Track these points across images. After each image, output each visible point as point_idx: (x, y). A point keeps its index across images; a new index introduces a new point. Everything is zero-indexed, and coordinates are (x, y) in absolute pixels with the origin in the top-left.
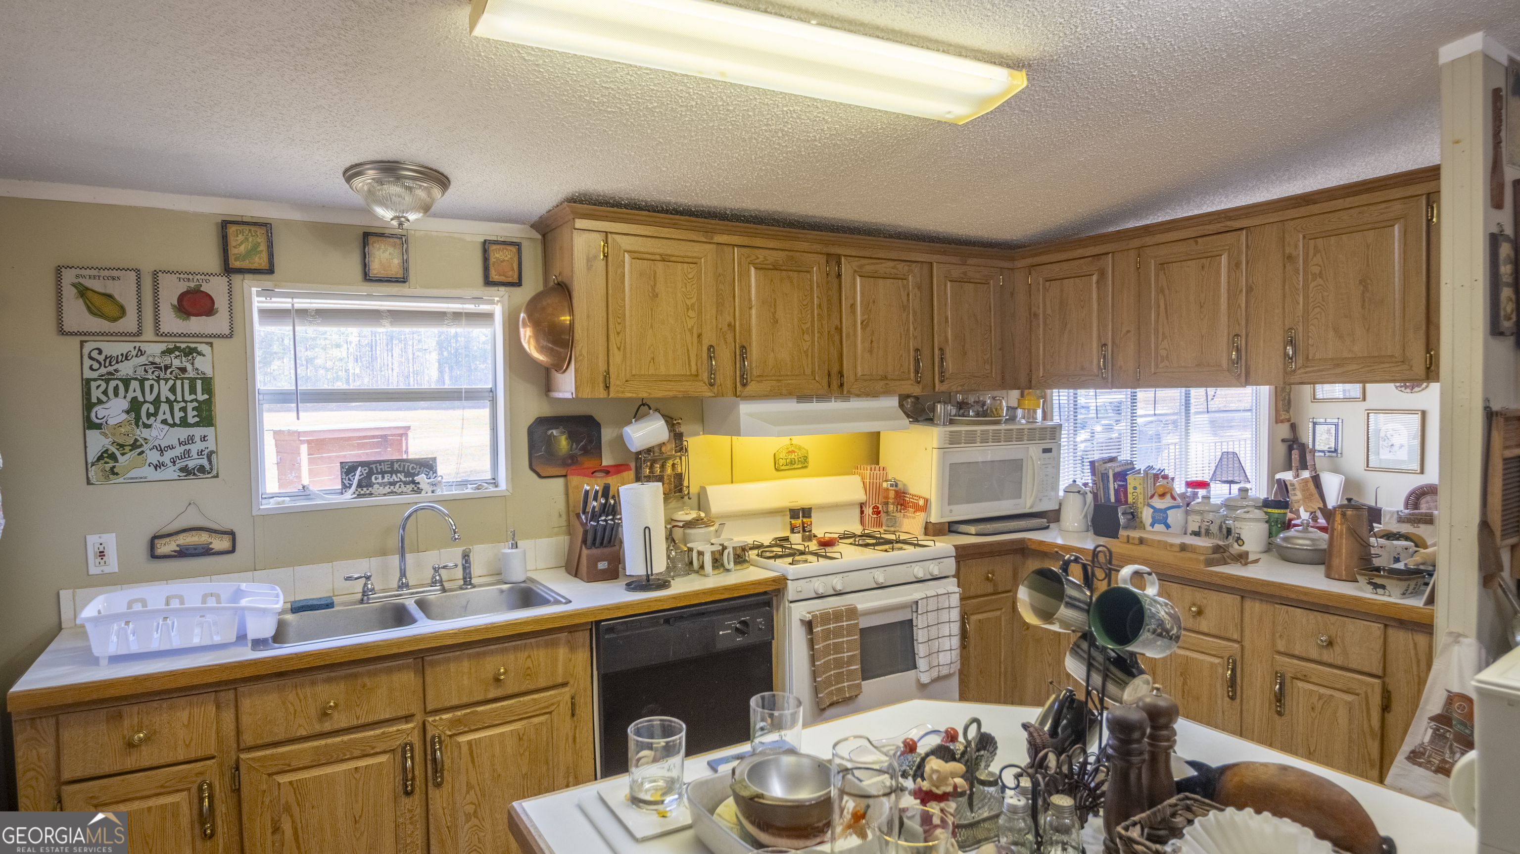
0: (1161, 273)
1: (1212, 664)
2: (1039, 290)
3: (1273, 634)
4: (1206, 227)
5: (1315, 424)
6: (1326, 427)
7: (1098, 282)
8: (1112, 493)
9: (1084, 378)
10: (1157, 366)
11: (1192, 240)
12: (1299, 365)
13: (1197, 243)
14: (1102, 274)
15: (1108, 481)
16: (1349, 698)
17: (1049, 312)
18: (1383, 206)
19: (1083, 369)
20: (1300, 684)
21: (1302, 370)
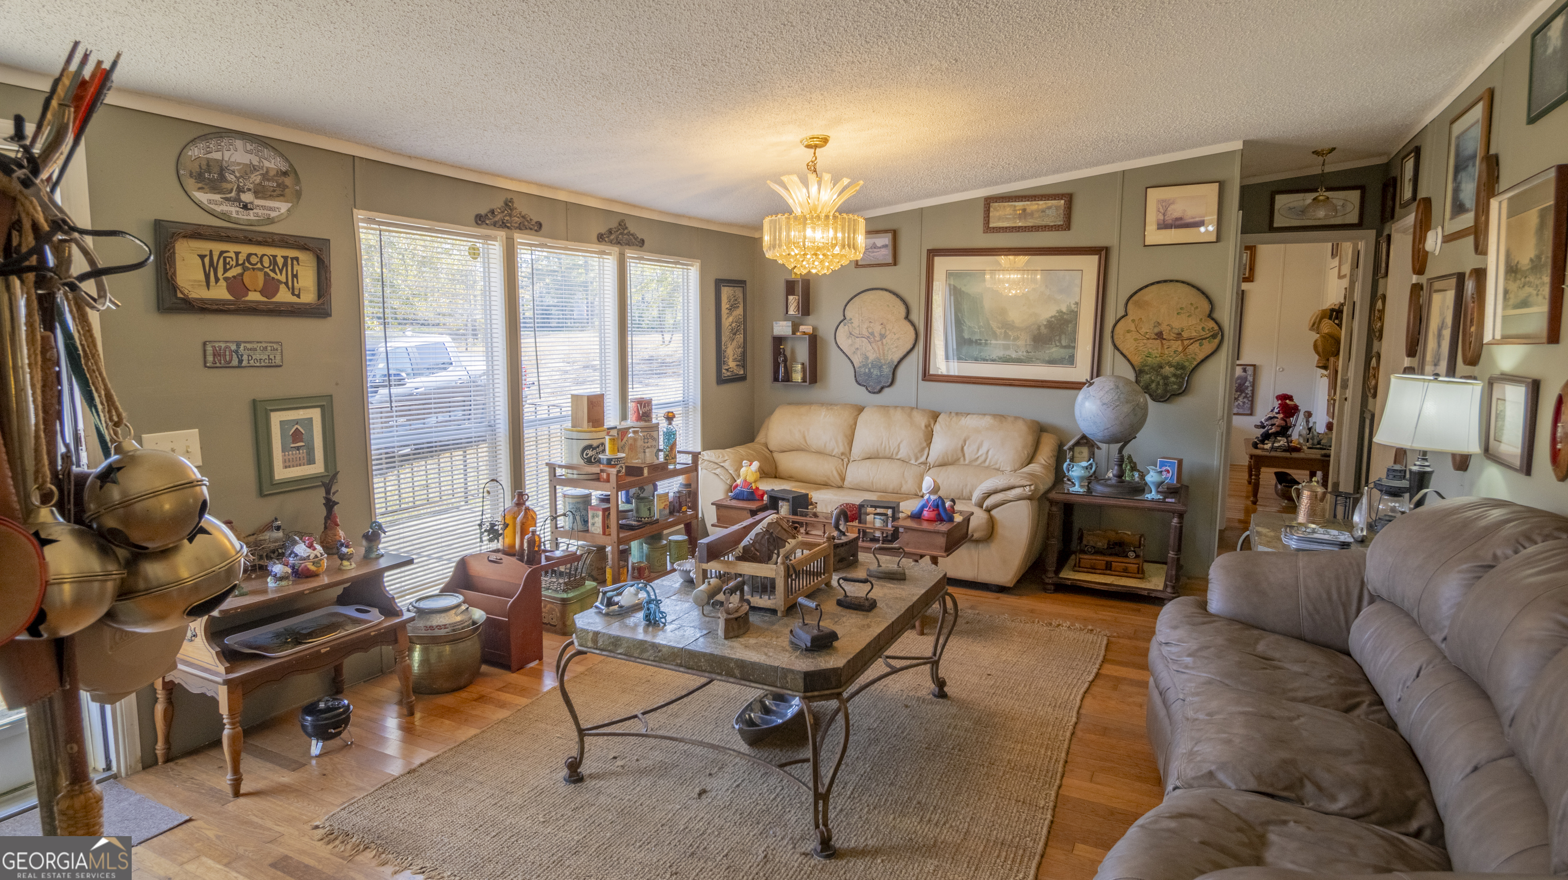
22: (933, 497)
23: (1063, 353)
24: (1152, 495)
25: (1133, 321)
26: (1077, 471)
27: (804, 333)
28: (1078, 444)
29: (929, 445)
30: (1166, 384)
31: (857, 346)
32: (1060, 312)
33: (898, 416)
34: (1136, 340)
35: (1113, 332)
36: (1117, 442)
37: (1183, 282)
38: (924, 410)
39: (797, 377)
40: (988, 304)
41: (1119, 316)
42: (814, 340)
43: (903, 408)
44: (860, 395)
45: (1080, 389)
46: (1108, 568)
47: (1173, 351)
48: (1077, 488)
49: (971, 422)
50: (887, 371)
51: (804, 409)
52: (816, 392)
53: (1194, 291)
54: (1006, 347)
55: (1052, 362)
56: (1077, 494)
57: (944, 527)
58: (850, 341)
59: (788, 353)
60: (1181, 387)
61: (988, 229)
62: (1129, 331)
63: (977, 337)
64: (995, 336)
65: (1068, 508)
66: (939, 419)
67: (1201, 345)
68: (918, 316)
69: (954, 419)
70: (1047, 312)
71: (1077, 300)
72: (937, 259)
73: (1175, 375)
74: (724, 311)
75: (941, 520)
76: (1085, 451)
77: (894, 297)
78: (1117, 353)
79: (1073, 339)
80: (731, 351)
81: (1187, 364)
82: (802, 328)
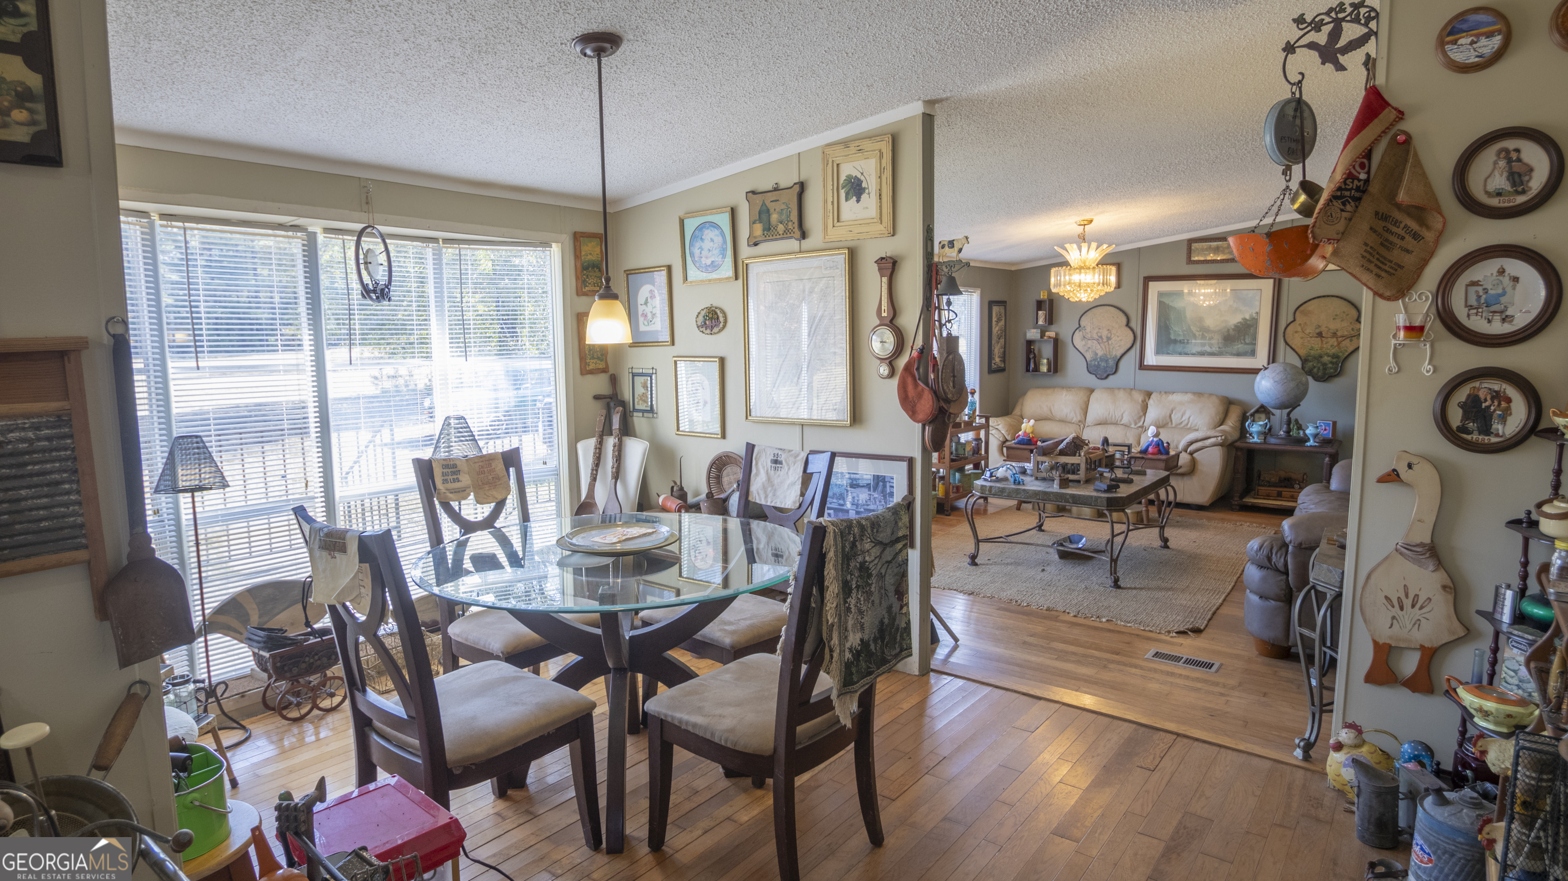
22: (1155, 439)
23: (1248, 348)
24: (1311, 443)
25: (1300, 325)
26: (1255, 428)
27: (1050, 337)
28: (1257, 411)
29: (1145, 414)
30: (1325, 369)
31: (1089, 346)
32: (1245, 319)
33: (1121, 394)
34: (1302, 338)
35: (1284, 333)
36: (1286, 408)
37: (1337, 297)
38: (1140, 390)
39: (1044, 369)
40: (1189, 314)
41: (1289, 321)
42: (1056, 342)
43: (1124, 389)
44: (1092, 380)
45: (1257, 373)
46: (1279, 496)
47: (1330, 346)
48: (1256, 440)
49: (1176, 398)
50: (1112, 363)
51: (1049, 391)
52: (1057, 379)
53: (1345, 303)
54: (1203, 345)
55: (1238, 354)
56: (1256, 443)
57: (1164, 457)
58: (1084, 342)
59: (1036, 352)
60: (1336, 371)
61: (1190, 261)
62: (1296, 332)
63: (1181, 338)
64: (1195, 337)
65: (1251, 453)
66: (1153, 396)
67: (1351, 341)
68: (1136, 324)
69: (1164, 396)
70: (1235, 319)
71: (1257, 310)
72: (1150, 283)
73: (1331, 362)
74: (994, 323)
75: (1161, 454)
76: (1263, 416)
77: (1118, 311)
78: (1288, 348)
79: (1255, 338)
80: (997, 350)
81: (1340, 354)
82: (1047, 334)
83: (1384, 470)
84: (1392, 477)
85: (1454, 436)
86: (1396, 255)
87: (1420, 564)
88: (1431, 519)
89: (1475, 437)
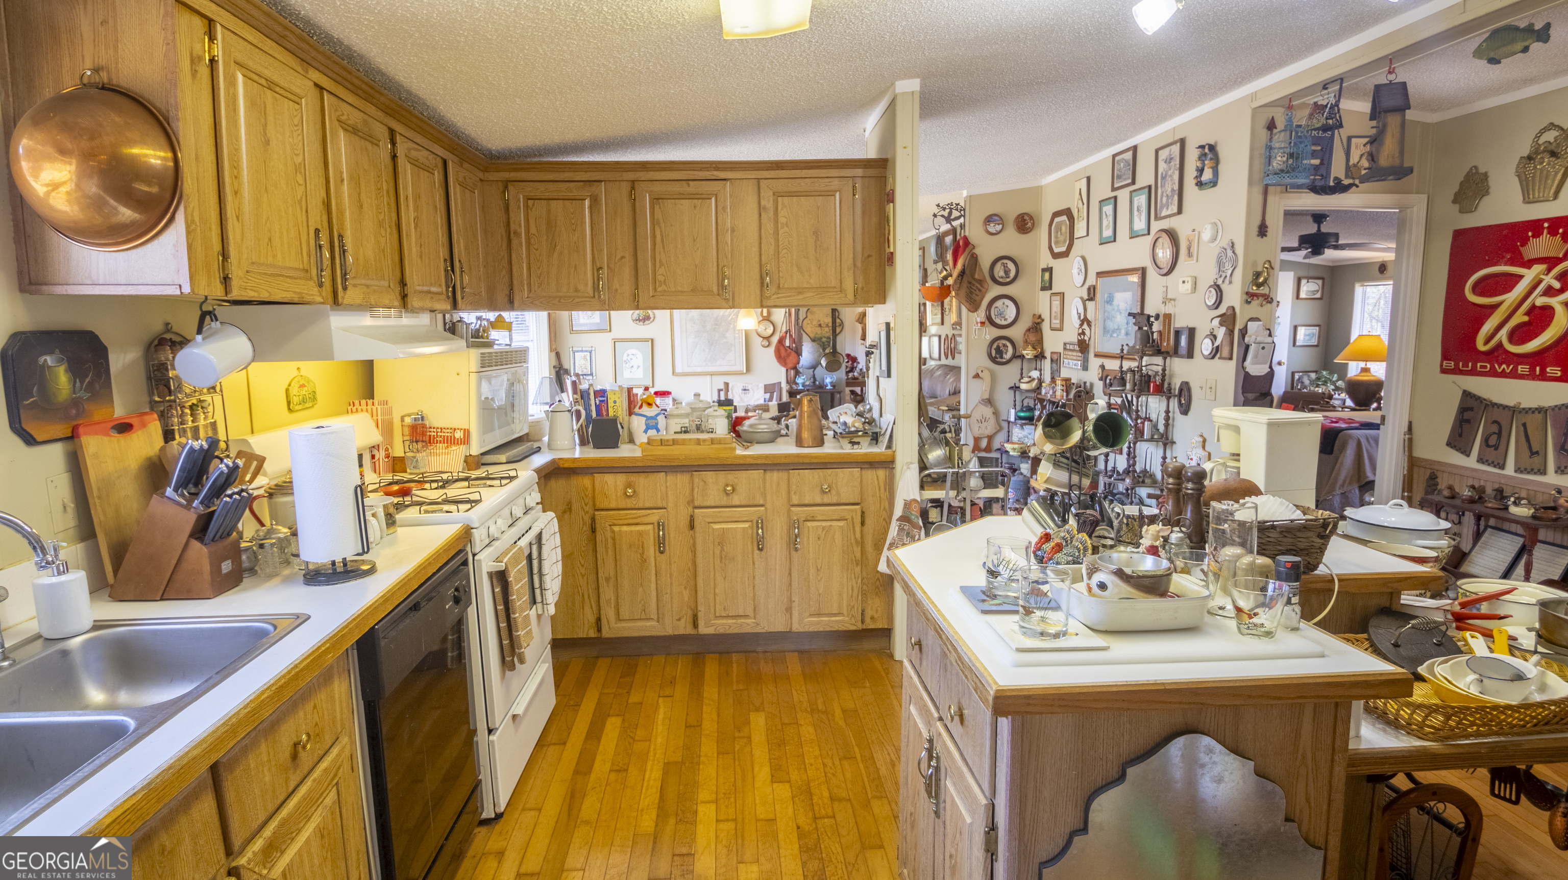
0: (657, 207)
1: (744, 528)
2: (519, 207)
3: (789, 492)
4: (696, 173)
5: (574, 353)
6: (582, 354)
7: (591, 207)
8: (593, 408)
9: (577, 300)
10: (655, 290)
11: (684, 183)
12: (773, 292)
13: (689, 185)
14: (595, 201)
15: (589, 399)
16: (841, 524)
17: (533, 230)
18: (827, 180)
19: (577, 290)
20: (809, 524)
21: (775, 296)
83: (974, 373)
84: (977, 376)
85: (993, 360)
86: (974, 296)
87: (986, 406)
88: (988, 390)
89: (999, 360)
